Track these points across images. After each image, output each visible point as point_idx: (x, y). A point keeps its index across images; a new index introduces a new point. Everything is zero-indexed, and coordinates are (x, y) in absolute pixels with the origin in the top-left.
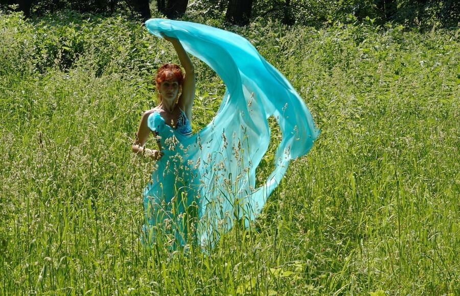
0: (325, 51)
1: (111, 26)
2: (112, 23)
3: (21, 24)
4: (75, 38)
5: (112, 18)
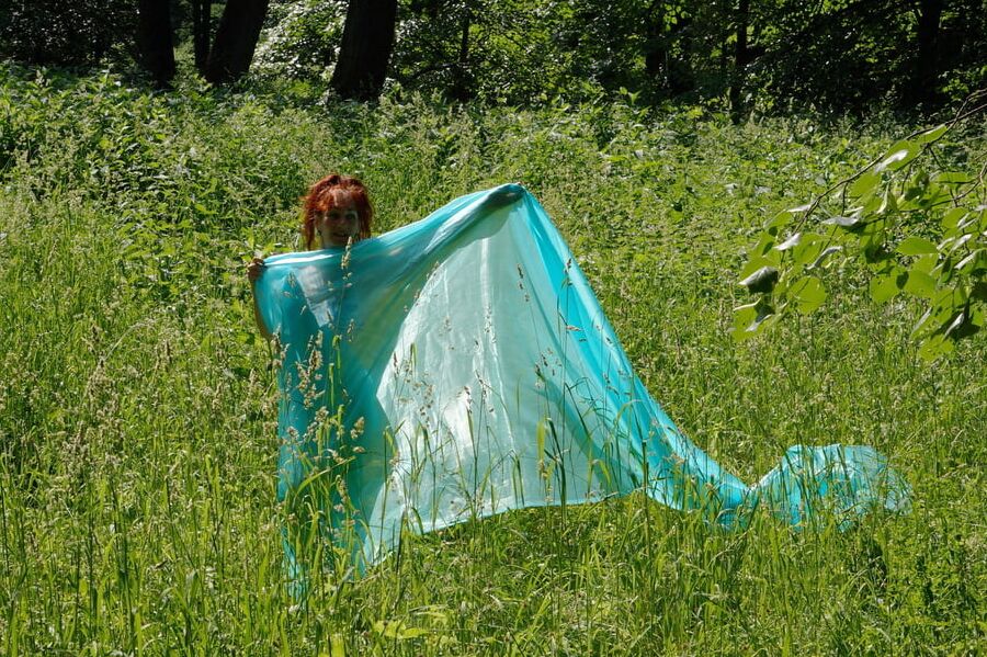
0: (531, 159)
1: (87, 95)
2: (88, 89)
4: (9, 118)
5: (89, 80)
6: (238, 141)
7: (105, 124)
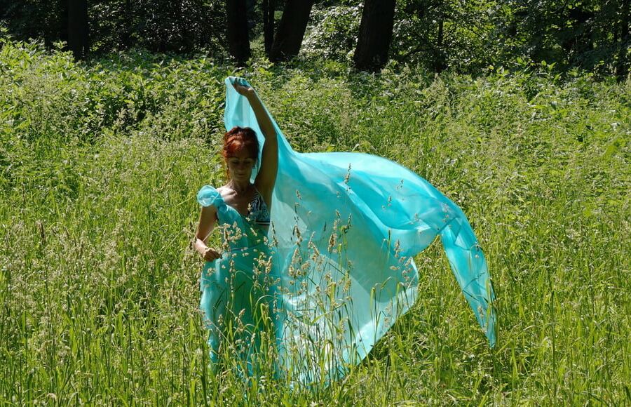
0: (483, 109)
1: (192, 71)
2: (193, 68)
3: (68, 69)
4: (142, 88)
5: (194, 61)
6: (290, 100)
7: (204, 90)
